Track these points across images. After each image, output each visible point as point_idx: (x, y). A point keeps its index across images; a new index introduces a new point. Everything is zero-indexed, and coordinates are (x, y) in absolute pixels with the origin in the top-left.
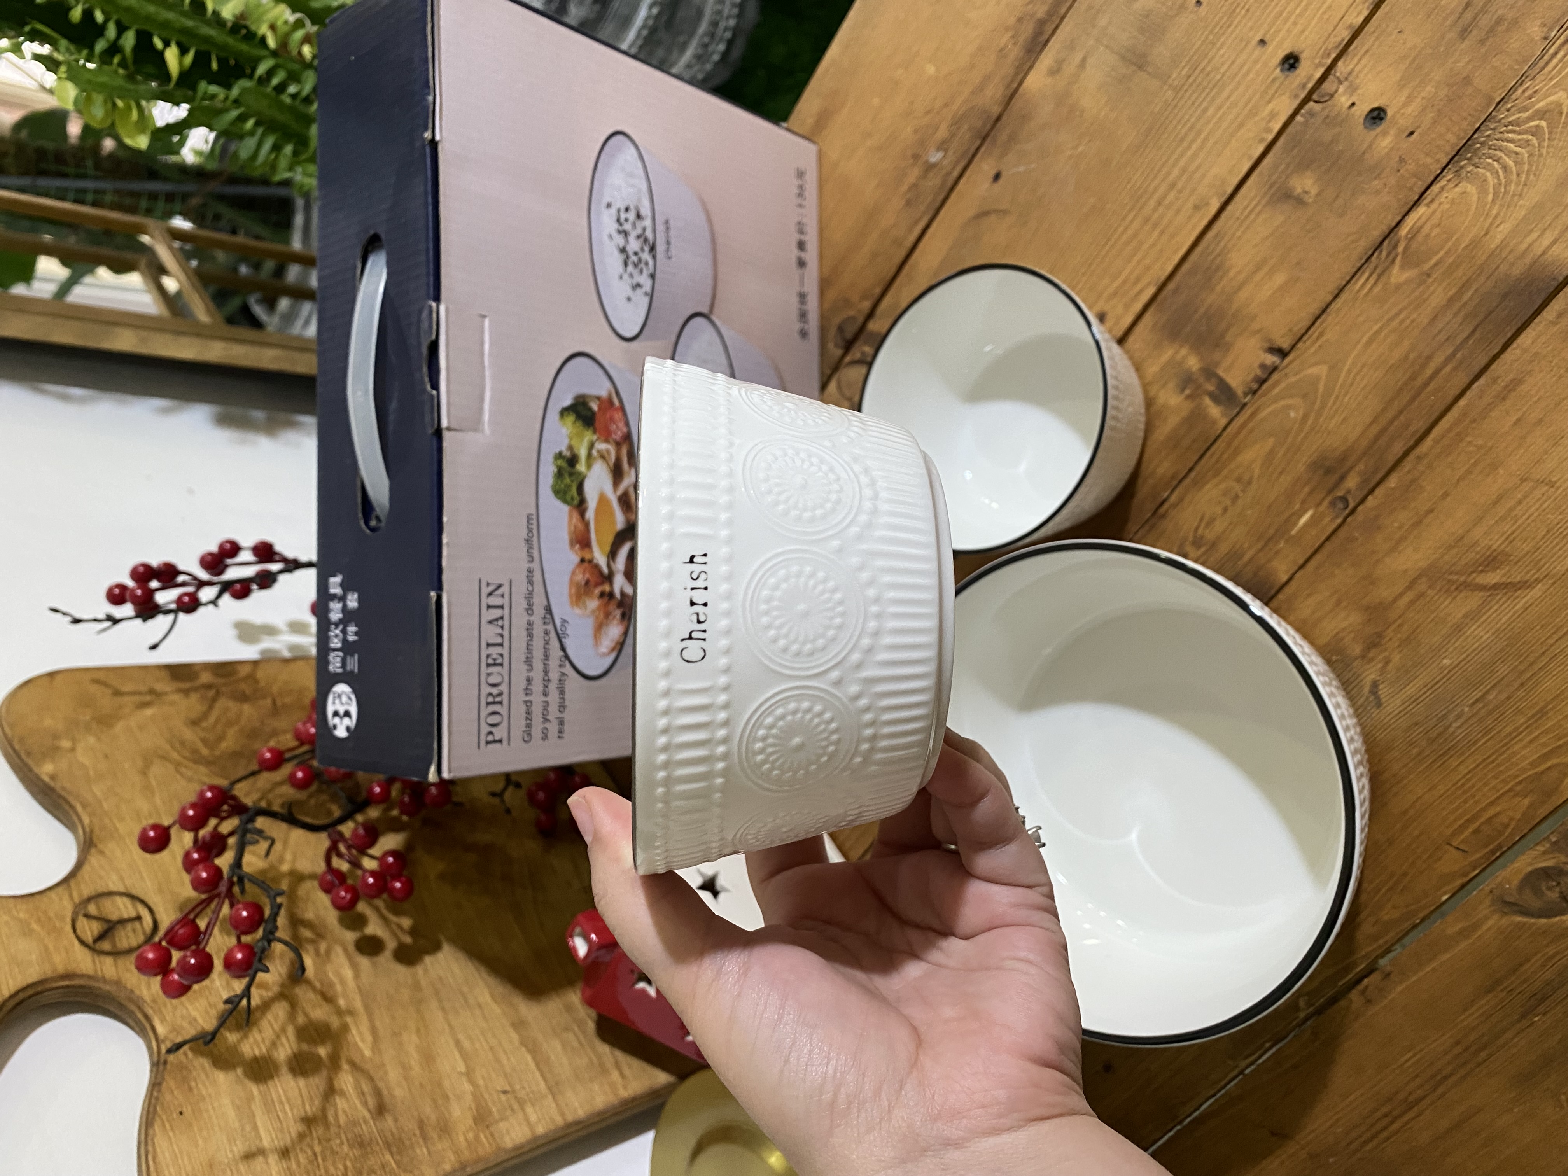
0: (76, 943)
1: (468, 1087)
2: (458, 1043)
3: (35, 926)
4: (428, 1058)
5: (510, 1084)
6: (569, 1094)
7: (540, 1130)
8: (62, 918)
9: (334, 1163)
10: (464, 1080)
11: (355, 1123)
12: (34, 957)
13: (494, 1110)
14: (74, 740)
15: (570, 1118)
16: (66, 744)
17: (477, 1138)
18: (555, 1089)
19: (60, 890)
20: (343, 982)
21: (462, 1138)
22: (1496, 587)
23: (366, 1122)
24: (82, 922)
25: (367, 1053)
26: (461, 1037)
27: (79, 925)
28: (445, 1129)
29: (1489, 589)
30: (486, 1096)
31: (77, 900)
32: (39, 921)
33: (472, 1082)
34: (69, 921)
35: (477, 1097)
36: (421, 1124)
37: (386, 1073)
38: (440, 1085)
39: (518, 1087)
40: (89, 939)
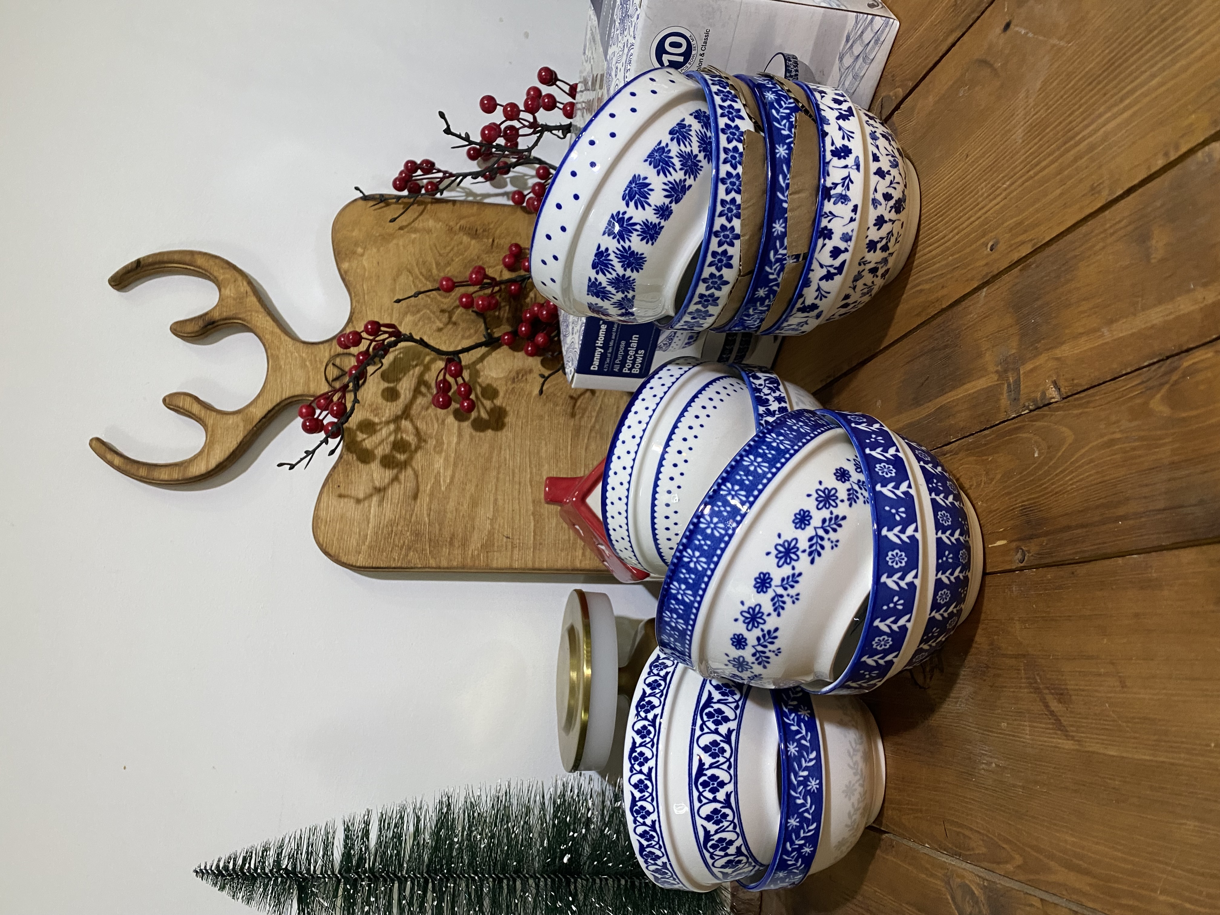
0: (324, 379)
1: (488, 526)
2: (496, 500)
3: (308, 363)
4: (474, 503)
5: (512, 534)
6: (545, 553)
7: (516, 565)
8: (321, 362)
9: (400, 539)
10: (488, 522)
11: (418, 523)
12: (302, 381)
13: (496, 545)
14: (365, 248)
15: (537, 565)
16: (360, 250)
17: (479, 555)
18: (537, 546)
19: (326, 345)
20: (449, 443)
21: (470, 553)
22: (1052, 713)
23: (425, 524)
24: (330, 367)
25: (443, 488)
26: (499, 497)
27: (328, 368)
28: (464, 544)
29: (1048, 711)
30: (496, 535)
31: (332, 353)
32: (310, 361)
33: (492, 524)
34: (324, 364)
35: (491, 534)
36: (453, 537)
37: (448, 503)
38: (473, 519)
39: (516, 537)
40: (330, 379)
